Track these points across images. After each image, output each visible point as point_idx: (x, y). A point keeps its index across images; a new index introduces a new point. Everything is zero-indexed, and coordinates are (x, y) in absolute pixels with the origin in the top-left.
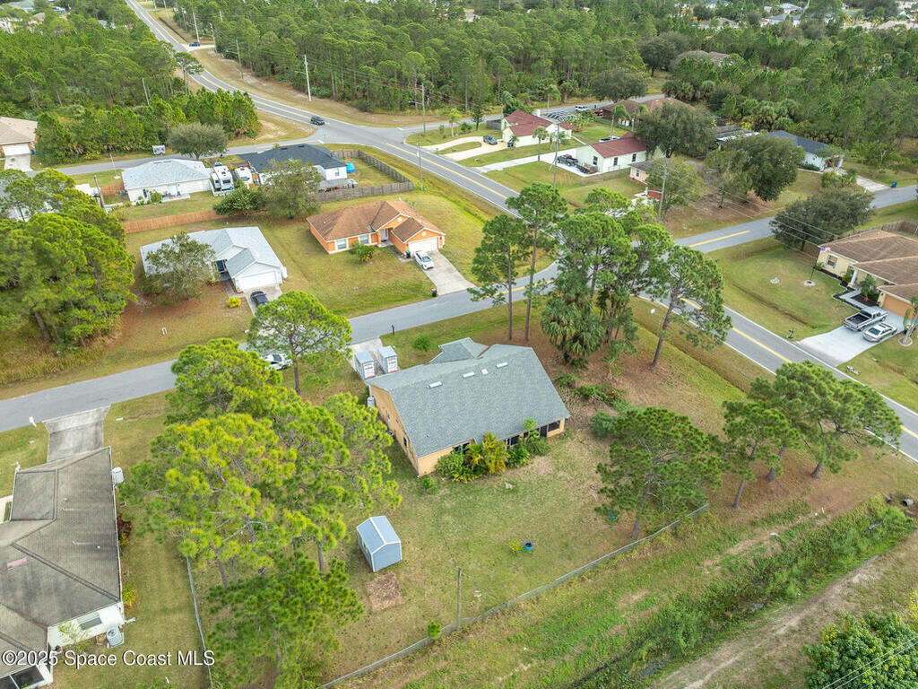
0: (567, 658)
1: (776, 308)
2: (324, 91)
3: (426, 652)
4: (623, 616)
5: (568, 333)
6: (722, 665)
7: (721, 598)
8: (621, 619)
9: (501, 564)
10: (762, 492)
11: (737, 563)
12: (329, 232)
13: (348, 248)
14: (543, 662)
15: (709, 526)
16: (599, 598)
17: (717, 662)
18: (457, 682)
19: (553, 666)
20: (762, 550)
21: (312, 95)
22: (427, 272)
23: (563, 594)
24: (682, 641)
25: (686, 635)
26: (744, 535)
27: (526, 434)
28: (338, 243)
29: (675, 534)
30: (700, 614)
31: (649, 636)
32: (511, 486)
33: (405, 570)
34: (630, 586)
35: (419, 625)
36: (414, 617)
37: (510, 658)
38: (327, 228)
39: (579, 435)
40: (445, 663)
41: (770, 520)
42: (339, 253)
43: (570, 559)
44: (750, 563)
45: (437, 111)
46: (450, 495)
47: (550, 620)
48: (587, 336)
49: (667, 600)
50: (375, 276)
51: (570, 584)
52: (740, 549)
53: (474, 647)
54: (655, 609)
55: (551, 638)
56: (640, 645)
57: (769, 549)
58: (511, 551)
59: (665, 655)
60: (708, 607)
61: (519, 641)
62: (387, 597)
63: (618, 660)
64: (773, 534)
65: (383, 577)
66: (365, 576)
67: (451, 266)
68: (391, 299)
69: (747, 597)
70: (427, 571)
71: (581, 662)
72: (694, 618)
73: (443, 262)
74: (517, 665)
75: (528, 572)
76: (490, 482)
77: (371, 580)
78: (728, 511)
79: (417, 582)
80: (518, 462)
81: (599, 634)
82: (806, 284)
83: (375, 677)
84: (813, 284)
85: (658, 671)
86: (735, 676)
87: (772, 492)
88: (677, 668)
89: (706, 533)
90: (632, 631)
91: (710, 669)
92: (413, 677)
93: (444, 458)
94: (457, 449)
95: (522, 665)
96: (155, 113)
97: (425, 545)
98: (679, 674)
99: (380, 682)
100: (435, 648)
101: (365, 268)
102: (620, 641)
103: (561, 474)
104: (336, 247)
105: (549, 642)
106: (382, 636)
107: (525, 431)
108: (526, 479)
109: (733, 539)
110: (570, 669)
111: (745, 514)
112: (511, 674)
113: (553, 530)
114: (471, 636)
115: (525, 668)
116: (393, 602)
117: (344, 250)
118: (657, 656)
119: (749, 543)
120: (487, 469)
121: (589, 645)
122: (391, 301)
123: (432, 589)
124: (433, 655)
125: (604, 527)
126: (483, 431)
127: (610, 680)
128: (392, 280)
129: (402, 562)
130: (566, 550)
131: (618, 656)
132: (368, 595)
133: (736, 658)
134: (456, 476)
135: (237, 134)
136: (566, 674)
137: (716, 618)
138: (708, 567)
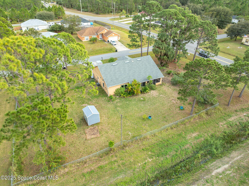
0: (168, 156)
1: (230, 54)
2: (86, 10)
3: (108, 154)
4: (190, 141)
5: (162, 52)
6: (235, 159)
7: (228, 136)
8: (189, 142)
9: (139, 123)
10: (238, 101)
11: (233, 123)
12: (83, 34)
13: (89, 40)
14: (157, 158)
15: (219, 111)
16: (180, 135)
17: (233, 158)
18: (121, 166)
19: (162, 160)
20: (242, 120)
21: (83, 11)
22: (114, 46)
23: (164, 134)
24: (215, 150)
25: (217, 149)
26: (233, 114)
27: (148, 82)
28: (86, 38)
29: (207, 114)
30: (221, 141)
31: (201, 149)
32: (143, 99)
33: (101, 125)
34: (191, 131)
35: (105, 144)
36: (103, 141)
37: (143, 156)
38: (82, 33)
39: (167, 85)
40: (116, 158)
41: (242, 110)
42: (86, 41)
43: (166, 122)
44: (238, 124)
45: (119, 14)
46: (120, 102)
47: (160, 142)
48: (169, 53)
49: (207, 136)
50: (97, 46)
51: (167, 130)
52: (233, 119)
53: (128, 152)
54: (202, 139)
55: (161, 149)
56: (198, 152)
57: (244, 119)
58: (143, 119)
59: (208, 156)
60: (224, 139)
61: (147, 150)
62: (93, 134)
63: (189, 158)
64: (245, 114)
65: (92, 127)
66: (85, 127)
67: (122, 44)
68: (102, 52)
69: (239, 136)
70: (110, 125)
71: (174, 158)
72: (219, 142)
73: (120, 43)
74: (146, 159)
75: (150, 126)
76: (135, 97)
77: (88, 128)
78: (226, 107)
79: (105, 129)
80: (145, 91)
81: (181, 148)
82: (239, 48)
83: (85, 163)
84: (241, 48)
85: (206, 162)
86: (242, 163)
87: (241, 101)
88: (215, 161)
89: (218, 114)
90: (194, 147)
91: (230, 161)
92: (102, 164)
93: (118, 89)
94: (122, 86)
95: (148, 159)
96: (34, 10)
97: (110, 117)
98: (216, 163)
99: (87, 165)
100: (112, 152)
101: (94, 45)
102: (189, 151)
103: (161, 95)
104: (85, 39)
105: (160, 150)
106: (90, 148)
107: (148, 81)
108: (148, 97)
109: (229, 116)
110: (169, 161)
111: (232, 108)
112: (144, 162)
113: (159, 113)
114: (127, 148)
115: (150, 160)
116: (95, 136)
117: (88, 40)
118: (205, 156)
119: (236, 117)
120: (134, 93)
121: (177, 152)
122: (102, 53)
123: (112, 131)
124: (111, 155)
125: (179, 111)
126: (132, 80)
127: (186, 166)
128: (103, 48)
129: (100, 123)
130: (165, 119)
131: (189, 157)
132: (86, 133)
133: (241, 156)
134: (122, 95)
135: (59, 18)
136: (167, 163)
137: (227, 143)
138: (221, 125)
